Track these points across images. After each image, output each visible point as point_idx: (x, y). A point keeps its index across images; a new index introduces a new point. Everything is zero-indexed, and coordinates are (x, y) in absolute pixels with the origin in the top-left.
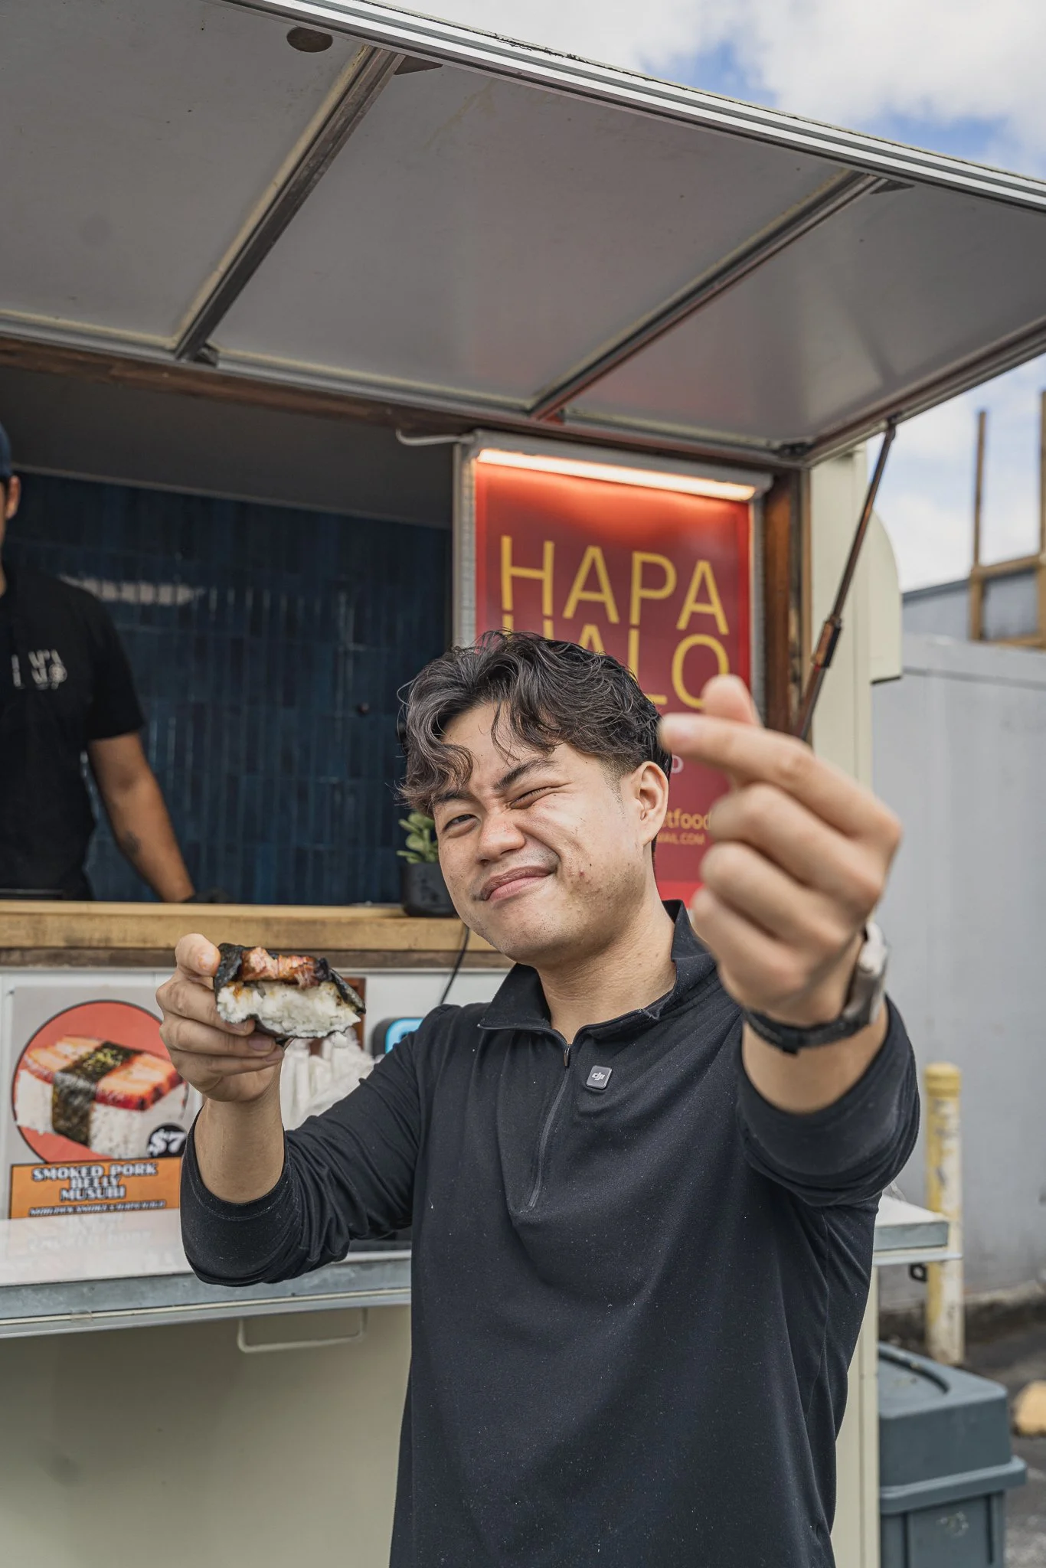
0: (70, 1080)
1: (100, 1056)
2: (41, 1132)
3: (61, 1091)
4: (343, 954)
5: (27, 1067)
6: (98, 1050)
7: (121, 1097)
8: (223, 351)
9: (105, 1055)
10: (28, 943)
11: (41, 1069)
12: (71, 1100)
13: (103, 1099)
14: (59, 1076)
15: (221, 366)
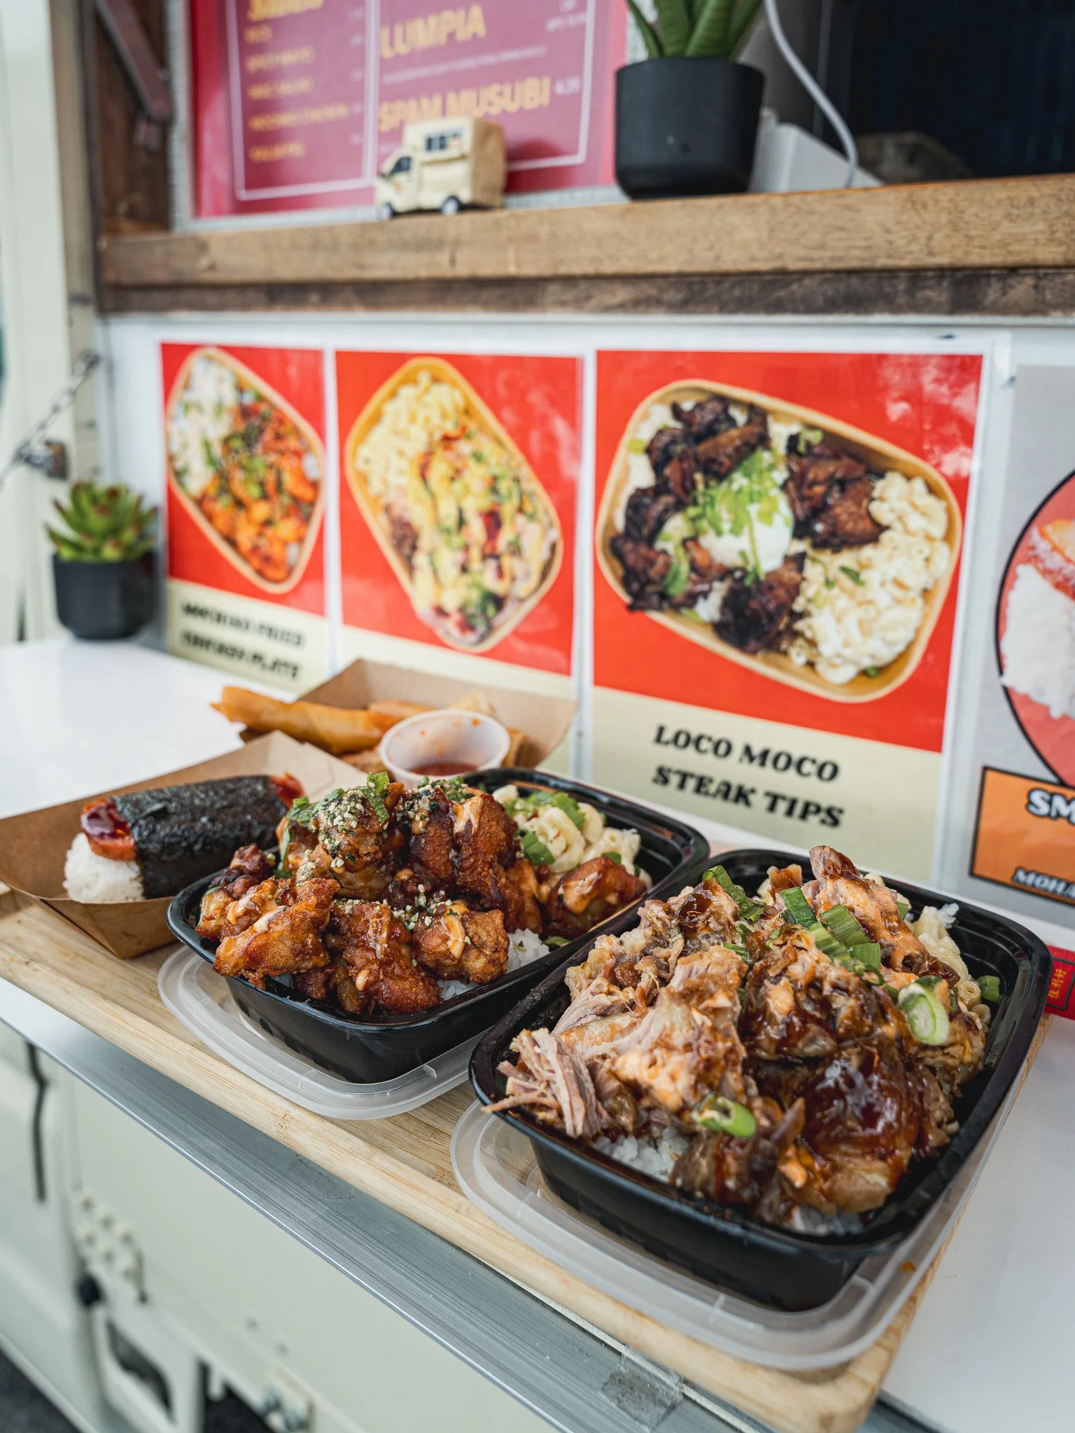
2: (1056, 713)
5: (1034, 559)
10: (1049, 254)
11: (1069, 569)
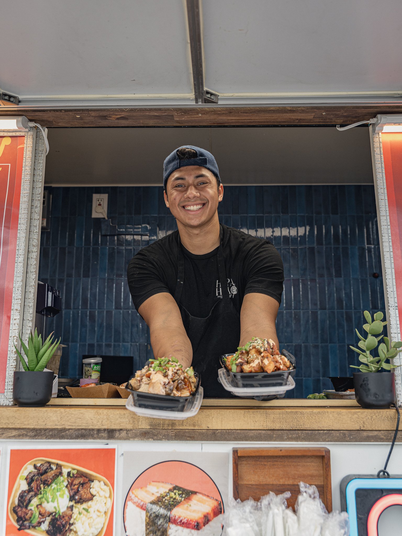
0: (156, 509)
1: (172, 494)
3: (151, 515)
4: (317, 432)
5: (131, 500)
6: (170, 490)
7: (185, 521)
8: (221, 95)
9: (175, 494)
10: (129, 427)
11: (139, 501)
12: (156, 521)
13: (175, 522)
14: (150, 506)
15: (220, 102)
